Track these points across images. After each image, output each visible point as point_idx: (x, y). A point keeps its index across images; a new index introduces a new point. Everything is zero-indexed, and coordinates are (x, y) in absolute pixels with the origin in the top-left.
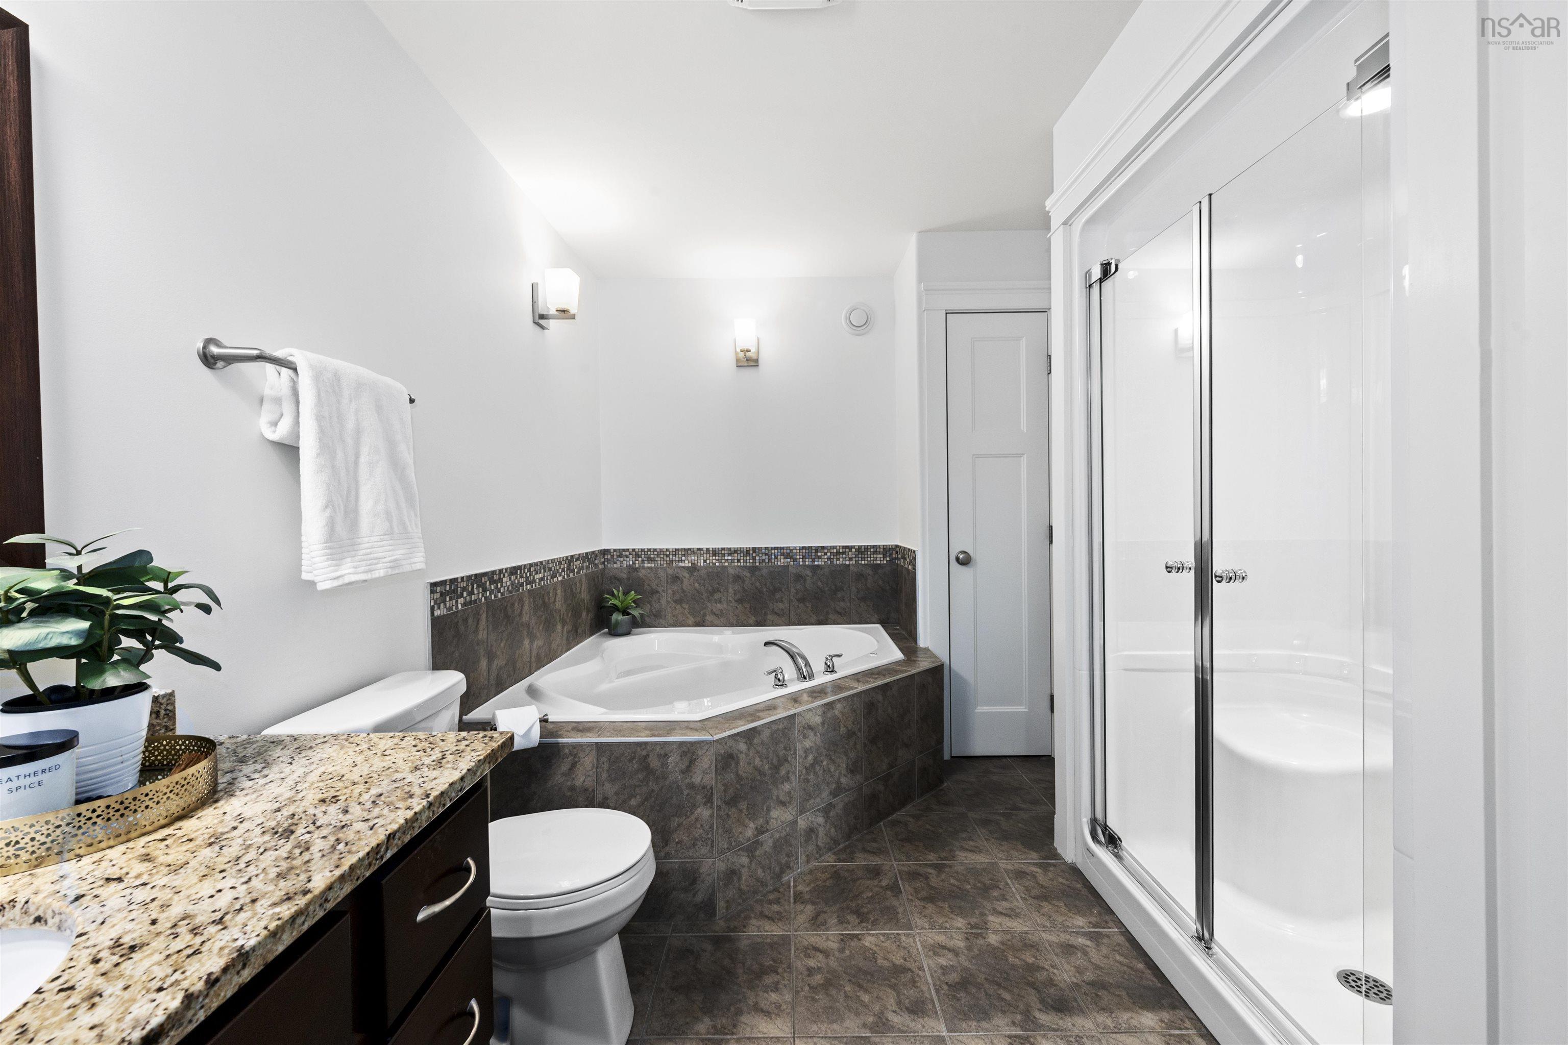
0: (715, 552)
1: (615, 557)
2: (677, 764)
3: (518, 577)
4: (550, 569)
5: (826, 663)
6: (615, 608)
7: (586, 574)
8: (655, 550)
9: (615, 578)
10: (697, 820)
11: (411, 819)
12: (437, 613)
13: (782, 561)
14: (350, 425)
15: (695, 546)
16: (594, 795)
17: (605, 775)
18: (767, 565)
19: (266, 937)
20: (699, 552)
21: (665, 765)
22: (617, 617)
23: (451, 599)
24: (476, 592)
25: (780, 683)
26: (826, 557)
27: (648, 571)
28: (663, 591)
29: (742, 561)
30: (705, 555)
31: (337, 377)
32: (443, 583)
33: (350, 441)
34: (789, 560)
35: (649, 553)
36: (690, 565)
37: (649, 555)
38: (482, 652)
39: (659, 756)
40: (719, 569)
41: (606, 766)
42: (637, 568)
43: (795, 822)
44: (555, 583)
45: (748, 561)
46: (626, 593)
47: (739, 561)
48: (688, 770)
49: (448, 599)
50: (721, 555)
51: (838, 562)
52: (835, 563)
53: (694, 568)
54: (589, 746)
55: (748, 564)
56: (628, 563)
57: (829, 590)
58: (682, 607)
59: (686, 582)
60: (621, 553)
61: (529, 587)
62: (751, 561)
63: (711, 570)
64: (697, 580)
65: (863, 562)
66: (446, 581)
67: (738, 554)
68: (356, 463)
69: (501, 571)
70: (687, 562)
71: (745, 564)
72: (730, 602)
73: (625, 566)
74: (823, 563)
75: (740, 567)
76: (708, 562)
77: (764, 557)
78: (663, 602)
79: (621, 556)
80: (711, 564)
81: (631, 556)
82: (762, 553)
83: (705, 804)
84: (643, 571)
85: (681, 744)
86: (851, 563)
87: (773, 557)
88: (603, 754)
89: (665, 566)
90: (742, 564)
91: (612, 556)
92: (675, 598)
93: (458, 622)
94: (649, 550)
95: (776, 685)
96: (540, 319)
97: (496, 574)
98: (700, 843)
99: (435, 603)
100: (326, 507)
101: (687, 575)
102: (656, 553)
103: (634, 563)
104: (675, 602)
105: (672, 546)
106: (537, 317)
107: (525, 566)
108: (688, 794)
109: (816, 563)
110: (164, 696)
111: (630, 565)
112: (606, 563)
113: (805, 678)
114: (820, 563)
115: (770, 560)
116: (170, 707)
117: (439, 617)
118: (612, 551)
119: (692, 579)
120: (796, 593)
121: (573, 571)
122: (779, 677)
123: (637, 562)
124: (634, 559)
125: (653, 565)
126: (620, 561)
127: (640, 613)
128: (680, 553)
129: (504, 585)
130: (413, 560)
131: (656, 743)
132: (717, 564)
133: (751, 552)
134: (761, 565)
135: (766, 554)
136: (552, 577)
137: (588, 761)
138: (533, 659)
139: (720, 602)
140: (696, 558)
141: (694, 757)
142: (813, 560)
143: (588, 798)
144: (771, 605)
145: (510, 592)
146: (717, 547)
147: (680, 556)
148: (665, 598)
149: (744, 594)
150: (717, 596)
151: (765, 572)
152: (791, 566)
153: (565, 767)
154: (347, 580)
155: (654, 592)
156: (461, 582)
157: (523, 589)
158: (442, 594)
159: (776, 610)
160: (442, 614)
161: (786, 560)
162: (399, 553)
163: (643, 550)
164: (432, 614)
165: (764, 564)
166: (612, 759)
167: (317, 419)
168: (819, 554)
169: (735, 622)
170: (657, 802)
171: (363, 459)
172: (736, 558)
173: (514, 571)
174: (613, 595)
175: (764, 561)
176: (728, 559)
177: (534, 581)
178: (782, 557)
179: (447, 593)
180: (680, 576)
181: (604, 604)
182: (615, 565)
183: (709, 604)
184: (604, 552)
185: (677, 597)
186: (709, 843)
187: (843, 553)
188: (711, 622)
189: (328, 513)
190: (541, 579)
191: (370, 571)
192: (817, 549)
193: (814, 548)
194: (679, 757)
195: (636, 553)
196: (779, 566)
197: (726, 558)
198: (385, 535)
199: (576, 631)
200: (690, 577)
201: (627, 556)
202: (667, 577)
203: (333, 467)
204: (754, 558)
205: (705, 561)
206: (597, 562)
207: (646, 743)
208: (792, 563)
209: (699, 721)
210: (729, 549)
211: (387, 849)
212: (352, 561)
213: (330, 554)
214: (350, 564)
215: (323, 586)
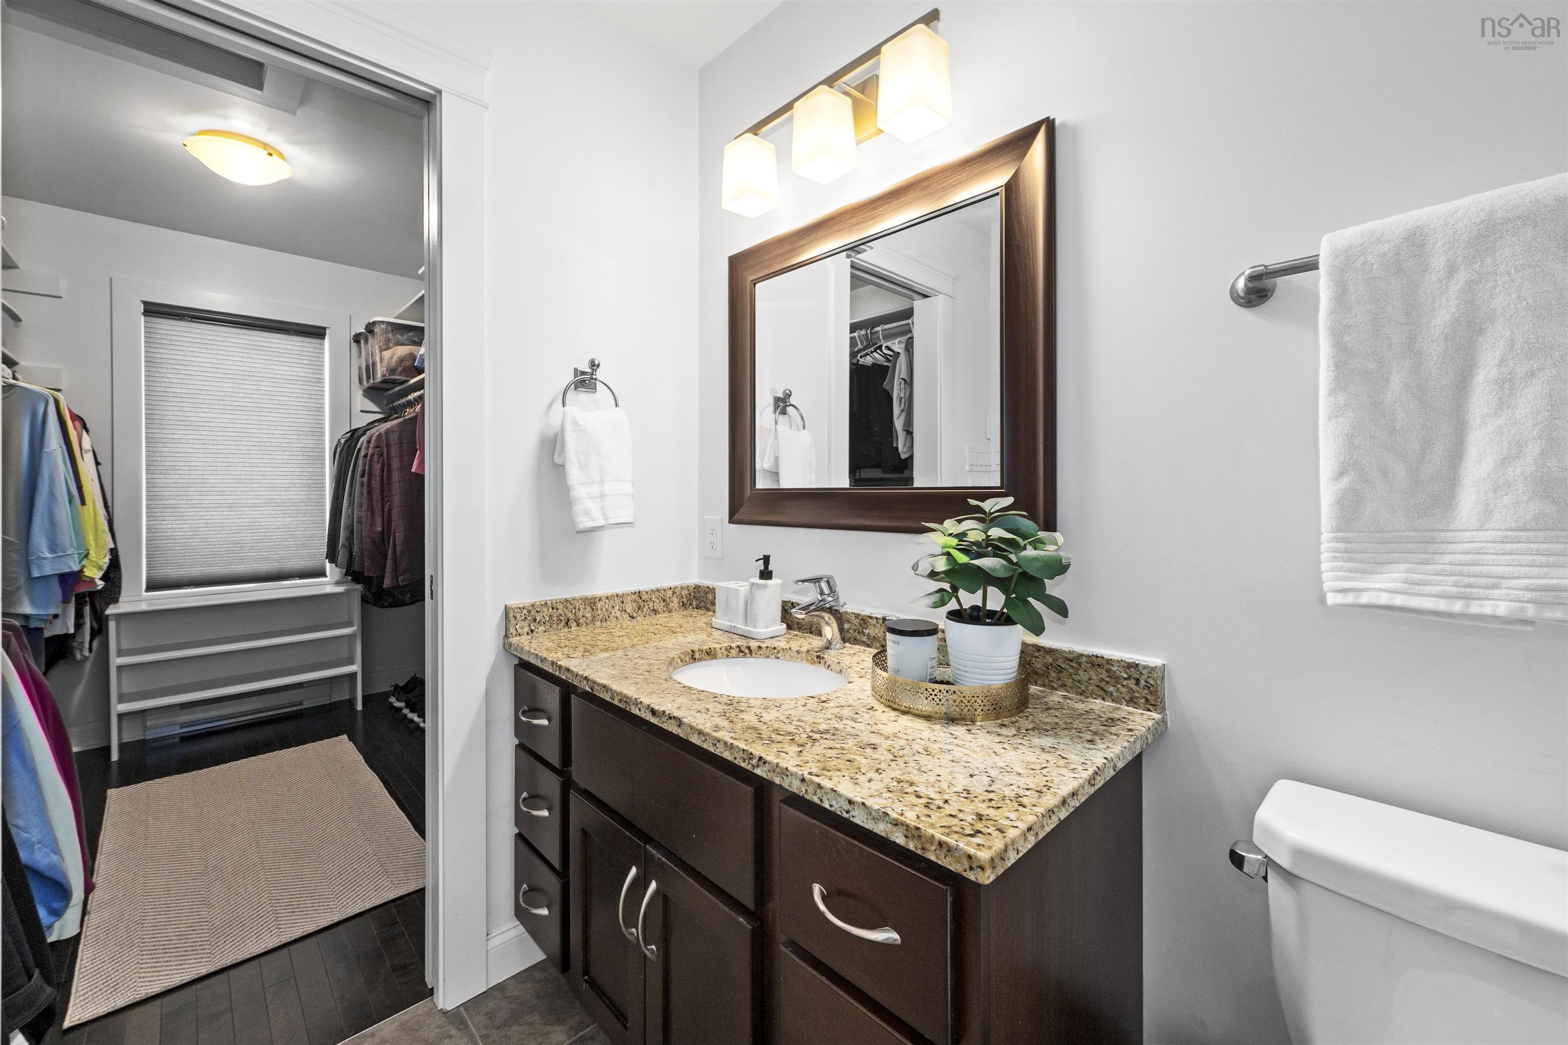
110: (1146, 667)
212: (1409, 571)
213: (1345, 551)
214: (1404, 575)
215: (1332, 599)
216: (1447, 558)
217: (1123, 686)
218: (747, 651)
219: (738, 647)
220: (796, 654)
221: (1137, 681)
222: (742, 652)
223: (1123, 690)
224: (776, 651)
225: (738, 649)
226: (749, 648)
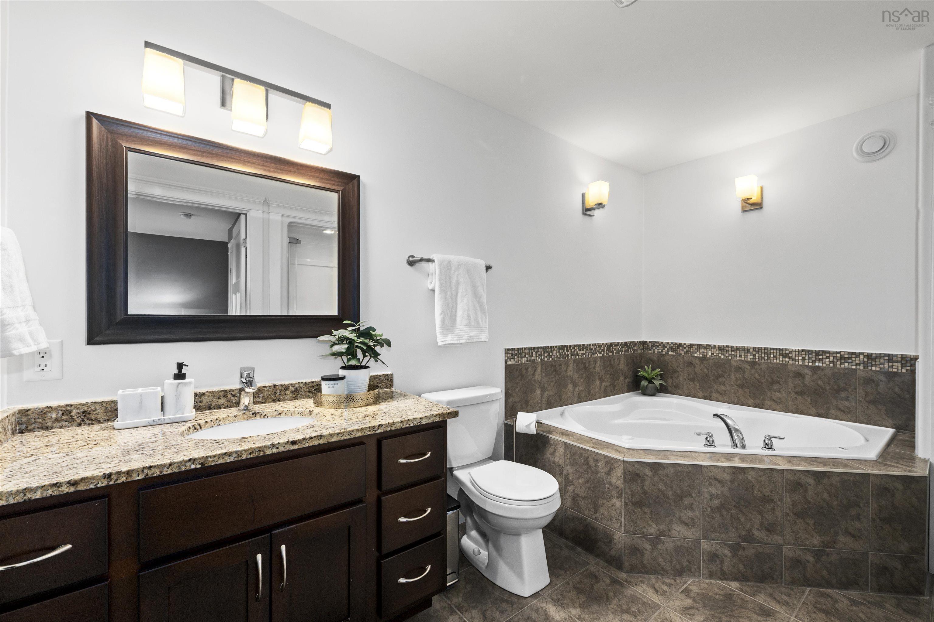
0: (721, 348)
1: (650, 346)
2: (603, 467)
3: (565, 351)
4: (591, 349)
5: (764, 441)
6: (645, 378)
7: (624, 355)
8: (676, 344)
9: (650, 360)
10: (613, 505)
11: (391, 423)
12: (509, 363)
13: (780, 360)
14: (454, 281)
15: (705, 343)
16: (563, 470)
17: (568, 461)
18: (766, 361)
19: (328, 434)
20: (708, 347)
21: (597, 466)
22: (644, 383)
23: (518, 357)
24: (534, 356)
25: (710, 443)
26: (828, 360)
27: (671, 357)
28: (681, 372)
29: (743, 356)
30: (712, 350)
31: (450, 263)
32: (513, 349)
33: (453, 288)
34: (787, 359)
35: (672, 345)
36: (701, 356)
37: (671, 347)
38: (537, 386)
39: (594, 460)
40: (724, 361)
41: (569, 456)
42: (664, 354)
43: (697, 543)
44: (596, 357)
45: (749, 357)
46: (653, 369)
47: (740, 356)
48: (609, 473)
49: (516, 357)
50: (725, 351)
51: (842, 366)
52: (838, 365)
53: (703, 359)
54: (561, 442)
55: (749, 359)
56: (658, 351)
57: (830, 389)
58: (694, 384)
59: (698, 367)
60: (654, 344)
61: (573, 357)
62: (752, 357)
63: (717, 361)
64: (706, 367)
65: (874, 368)
66: (515, 349)
67: (739, 351)
68: (456, 296)
69: (552, 347)
70: (698, 353)
71: (746, 359)
72: (733, 386)
73: (656, 352)
74: (824, 365)
75: (742, 361)
76: (715, 354)
77: (763, 355)
78: (681, 378)
79: (654, 346)
80: (718, 357)
81: (660, 346)
82: (762, 352)
83: (618, 497)
84: (668, 357)
85: (606, 456)
86: (858, 367)
87: (772, 356)
88: (568, 449)
89: (683, 354)
90: (743, 359)
91: (648, 345)
92: (689, 377)
93: (522, 369)
94: (672, 343)
95: (707, 445)
96: (587, 211)
97: (548, 348)
98: (614, 520)
99: (508, 358)
100: (441, 314)
101: (699, 363)
102: (676, 346)
103: (662, 351)
104: (690, 380)
105: (688, 342)
106: (584, 210)
107: (570, 346)
108: (608, 488)
109: (817, 364)
110: (390, 375)
111: (660, 352)
112: (645, 349)
113: (737, 446)
114: (821, 365)
115: (769, 358)
116: (392, 379)
117: (510, 365)
118: (648, 342)
119: (702, 366)
120: (794, 387)
121: (613, 352)
122: (709, 439)
123: (664, 351)
124: (662, 349)
125: (674, 354)
126: (653, 349)
127: (660, 384)
128: (694, 347)
129: (554, 354)
130: (480, 337)
131: (593, 452)
132: (722, 357)
133: (751, 350)
134: (760, 361)
135: (765, 353)
136: (594, 354)
137: (561, 450)
138: (575, 396)
139: (724, 384)
140: (705, 351)
141: (612, 467)
142: (814, 362)
143: (560, 470)
144: (769, 393)
145: (559, 358)
146: (722, 344)
147: (694, 349)
148: (683, 376)
149: (744, 382)
150: (721, 380)
151: (763, 366)
152: (790, 364)
153: (551, 450)
154: (447, 342)
155: (675, 371)
156: (524, 350)
157: (568, 358)
158: (512, 354)
159: (774, 398)
160: (512, 363)
161: (784, 359)
162: (472, 334)
163: (668, 343)
164: (506, 362)
165: (763, 361)
166: (571, 453)
167: (439, 280)
168: (821, 357)
169: (736, 401)
170: (592, 486)
171: (459, 294)
172: (738, 354)
173: (562, 348)
174: (644, 370)
175: (763, 358)
176: (731, 354)
177: (577, 354)
178: (781, 357)
179: (516, 354)
180: (694, 362)
181: (637, 375)
182: (650, 352)
183: (715, 385)
184: (644, 343)
185: (691, 376)
186: (619, 522)
187: (848, 358)
188: (716, 398)
189: (442, 316)
190: (583, 354)
191: (459, 340)
192: (818, 353)
193: (814, 352)
194: (604, 464)
195: (664, 345)
196: (778, 363)
197: (730, 353)
198: (466, 325)
199: (614, 387)
200: (701, 364)
201: (658, 347)
202: (684, 362)
203: (446, 298)
204: (754, 356)
205: (712, 354)
206: (636, 348)
207: (588, 450)
208: (790, 362)
209: (628, 449)
210: (732, 347)
211: (378, 429)
212: (451, 335)
213: (443, 332)
214: (451, 336)
215: (440, 344)
216: (456, 332)
217: (384, 383)
218: (199, 427)
219: (193, 426)
220: (234, 418)
221: (388, 380)
222: (196, 429)
223: (384, 384)
224: (218, 421)
225: (193, 428)
226: (199, 425)
